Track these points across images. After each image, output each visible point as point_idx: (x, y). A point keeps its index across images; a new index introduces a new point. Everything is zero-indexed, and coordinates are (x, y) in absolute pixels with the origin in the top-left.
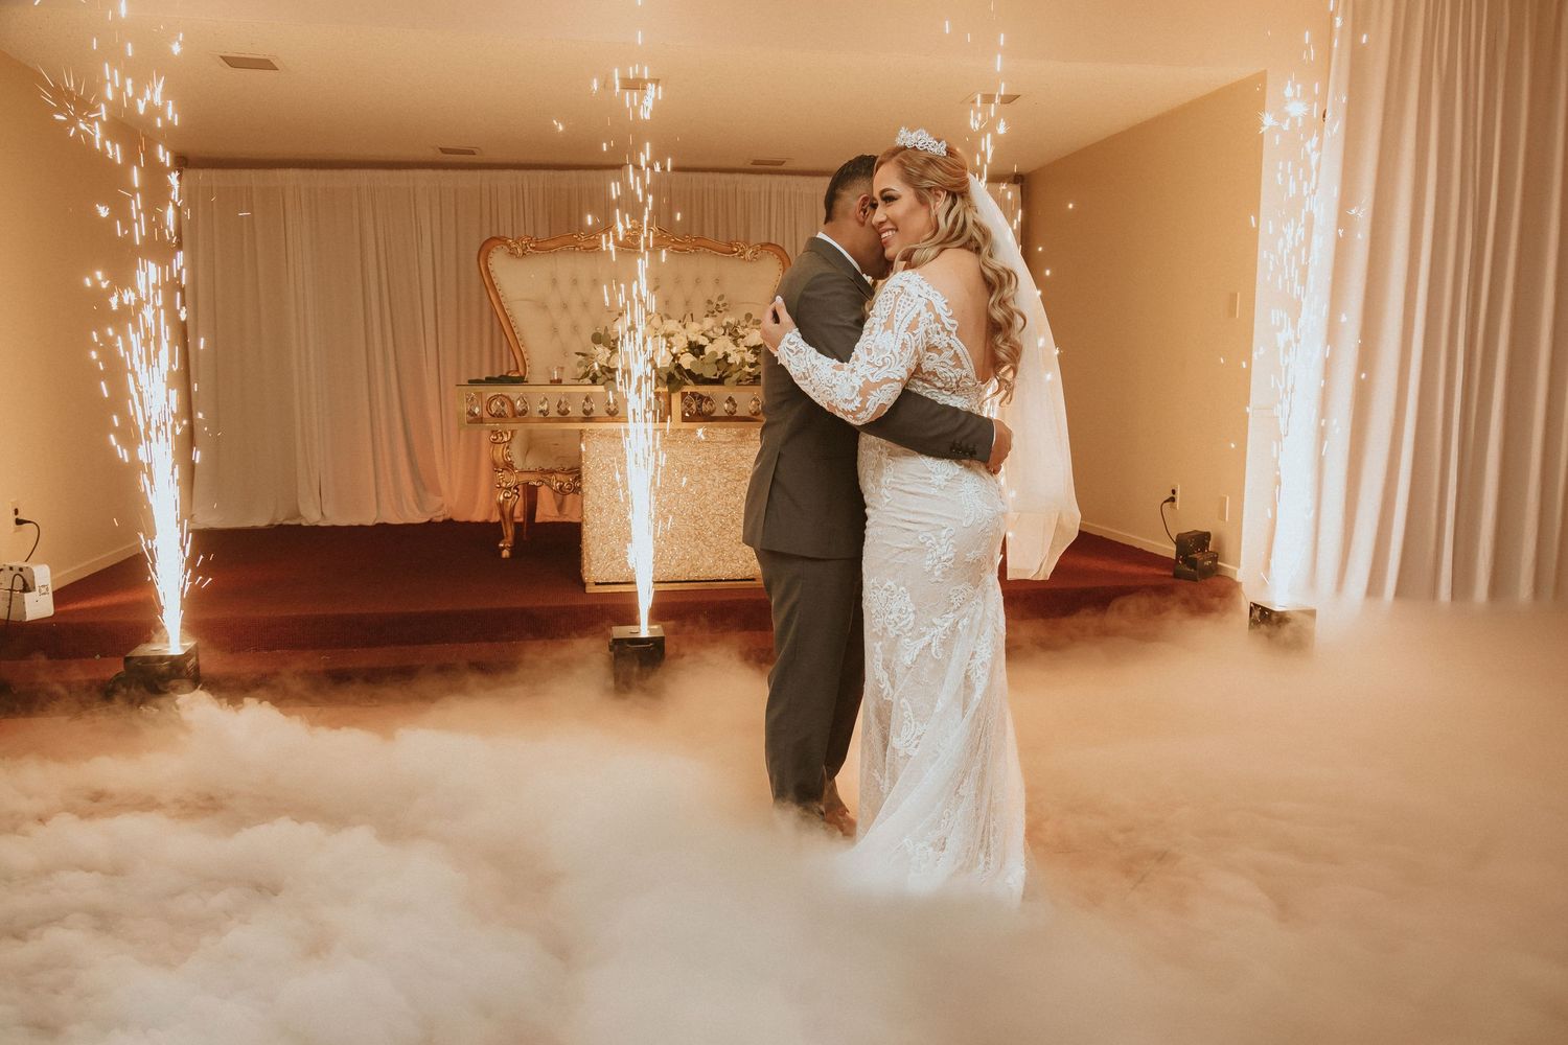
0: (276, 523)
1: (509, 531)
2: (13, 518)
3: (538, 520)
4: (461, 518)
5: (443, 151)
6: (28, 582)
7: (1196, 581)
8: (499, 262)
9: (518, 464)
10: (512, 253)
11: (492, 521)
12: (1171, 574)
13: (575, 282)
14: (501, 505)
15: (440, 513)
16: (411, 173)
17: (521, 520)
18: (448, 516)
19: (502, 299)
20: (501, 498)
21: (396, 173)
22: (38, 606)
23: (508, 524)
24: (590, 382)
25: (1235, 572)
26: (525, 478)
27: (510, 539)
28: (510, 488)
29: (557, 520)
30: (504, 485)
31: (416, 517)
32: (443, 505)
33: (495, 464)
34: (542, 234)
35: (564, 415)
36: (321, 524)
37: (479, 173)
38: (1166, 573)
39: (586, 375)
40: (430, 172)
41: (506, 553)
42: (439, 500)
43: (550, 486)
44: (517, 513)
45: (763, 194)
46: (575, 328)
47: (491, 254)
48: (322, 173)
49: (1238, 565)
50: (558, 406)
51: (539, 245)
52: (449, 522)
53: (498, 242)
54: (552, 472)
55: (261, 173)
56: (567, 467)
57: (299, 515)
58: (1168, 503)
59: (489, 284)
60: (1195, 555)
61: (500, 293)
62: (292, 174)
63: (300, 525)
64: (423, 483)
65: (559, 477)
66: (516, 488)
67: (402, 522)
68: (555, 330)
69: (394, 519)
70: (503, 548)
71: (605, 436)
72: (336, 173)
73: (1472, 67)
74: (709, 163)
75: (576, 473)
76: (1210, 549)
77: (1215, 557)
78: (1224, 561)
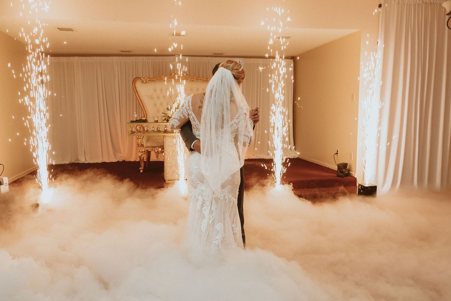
0: (72, 162)
1: (143, 164)
3: (151, 161)
4: (127, 160)
5: (121, 51)
6: (2, 182)
7: (343, 177)
8: (139, 85)
9: (145, 145)
10: (143, 82)
11: (137, 161)
12: (336, 175)
13: (161, 90)
14: (140, 157)
15: (121, 159)
16: (112, 57)
17: (146, 160)
18: (124, 160)
19: (140, 96)
20: (140, 155)
21: (107, 58)
22: (4, 190)
23: (142, 162)
24: (166, 121)
25: (354, 174)
26: (147, 149)
27: (143, 167)
28: (143, 152)
29: (156, 160)
30: (141, 151)
31: (114, 160)
32: (122, 156)
33: (138, 145)
34: (151, 76)
35: (159, 131)
36: (85, 162)
37: (132, 58)
38: (335, 175)
39: (165, 119)
40: (118, 57)
41: (141, 171)
42: (121, 155)
43: (154, 151)
44: (144, 159)
46: (161, 104)
47: (136, 83)
48: (85, 58)
50: (157, 129)
51: (151, 79)
52: (124, 162)
53: (139, 79)
54: (155, 147)
55: (67, 58)
56: (160, 146)
57: (78, 160)
58: (335, 155)
59: (136, 91)
60: (343, 170)
61: (139, 94)
62: (76, 59)
63: (79, 163)
64: (116, 150)
65: (157, 148)
66: (144, 152)
67: (109, 162)
68: (155, 105)
69: (107, 161)
70: (141, 170)
71: (171, 137)
72: (89, 58)
73: (420, 29)
75: (162, 147)
76: (348, 168)
77: (349, 170)
78: (351, 172)
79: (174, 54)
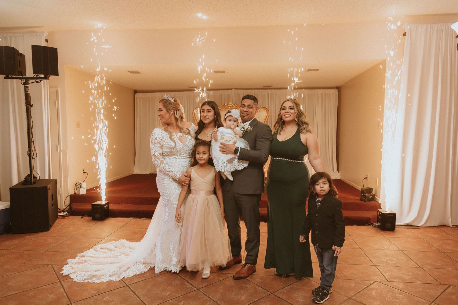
2: (83, 172)
6: (81, 186)
7: (366, 202)
12: (360, 199)
16: (183, 92)
21: (180, 92)
22: (83, 192)
25: (379, 200)
40: (188, 92)
45: (267, 95)
47: (196, 112)
49: (380, 199)
58: (365, 179)
59: (195, 119)
60: (367, 195)
62: (158, 94)
74: (254, 87)
76: (373, 193)
77: (374, 196)
78: (376, 196)
79: (231, 88)
